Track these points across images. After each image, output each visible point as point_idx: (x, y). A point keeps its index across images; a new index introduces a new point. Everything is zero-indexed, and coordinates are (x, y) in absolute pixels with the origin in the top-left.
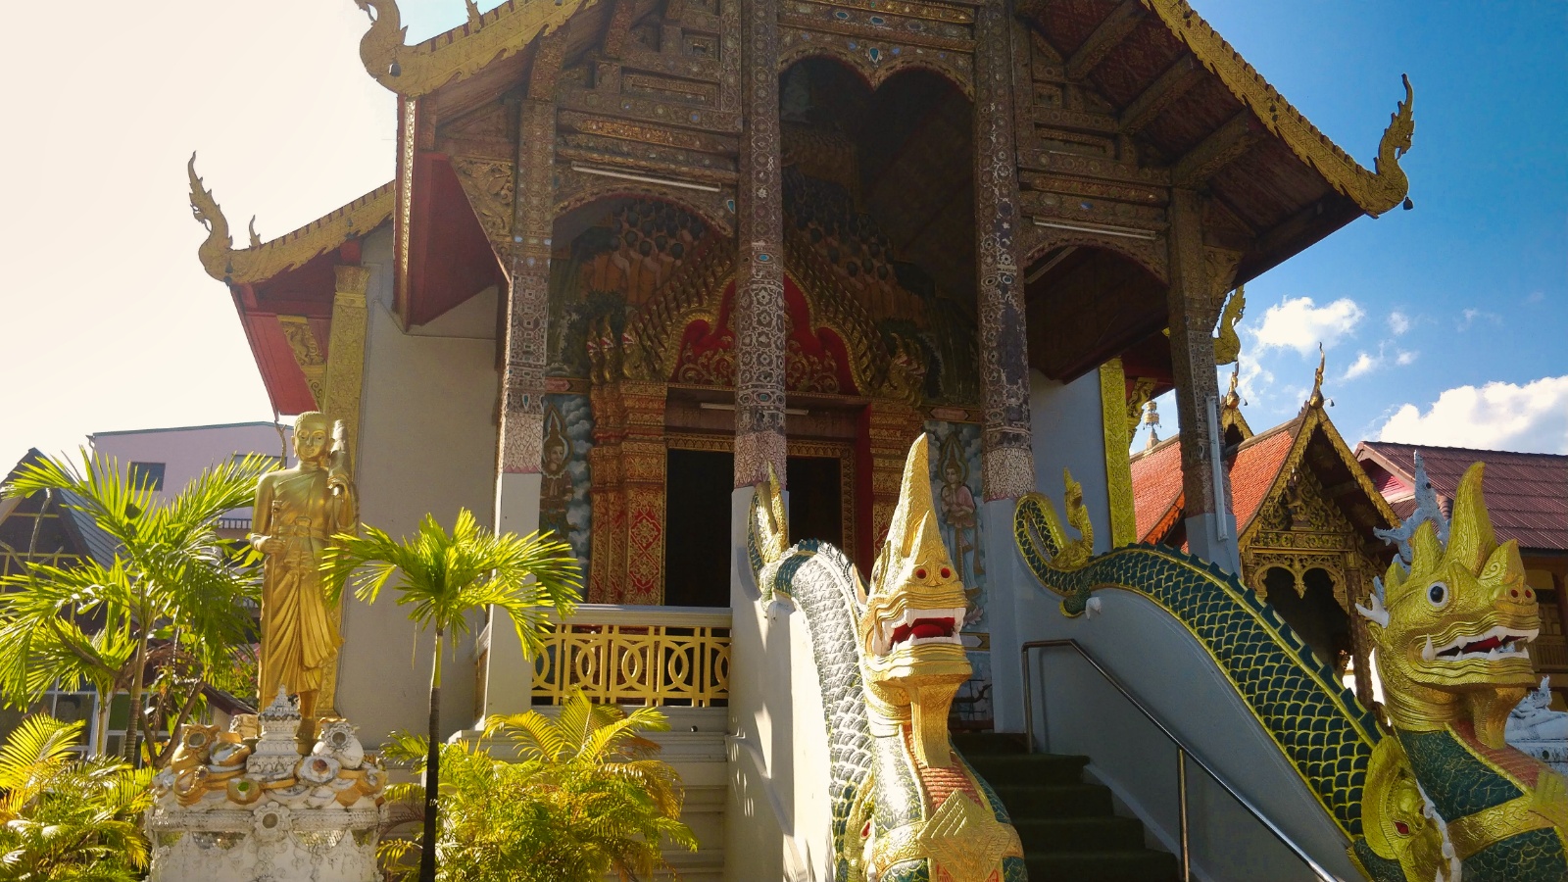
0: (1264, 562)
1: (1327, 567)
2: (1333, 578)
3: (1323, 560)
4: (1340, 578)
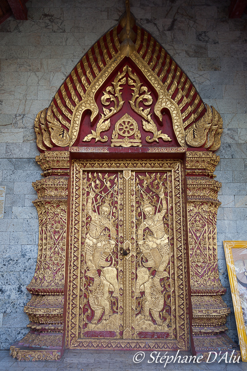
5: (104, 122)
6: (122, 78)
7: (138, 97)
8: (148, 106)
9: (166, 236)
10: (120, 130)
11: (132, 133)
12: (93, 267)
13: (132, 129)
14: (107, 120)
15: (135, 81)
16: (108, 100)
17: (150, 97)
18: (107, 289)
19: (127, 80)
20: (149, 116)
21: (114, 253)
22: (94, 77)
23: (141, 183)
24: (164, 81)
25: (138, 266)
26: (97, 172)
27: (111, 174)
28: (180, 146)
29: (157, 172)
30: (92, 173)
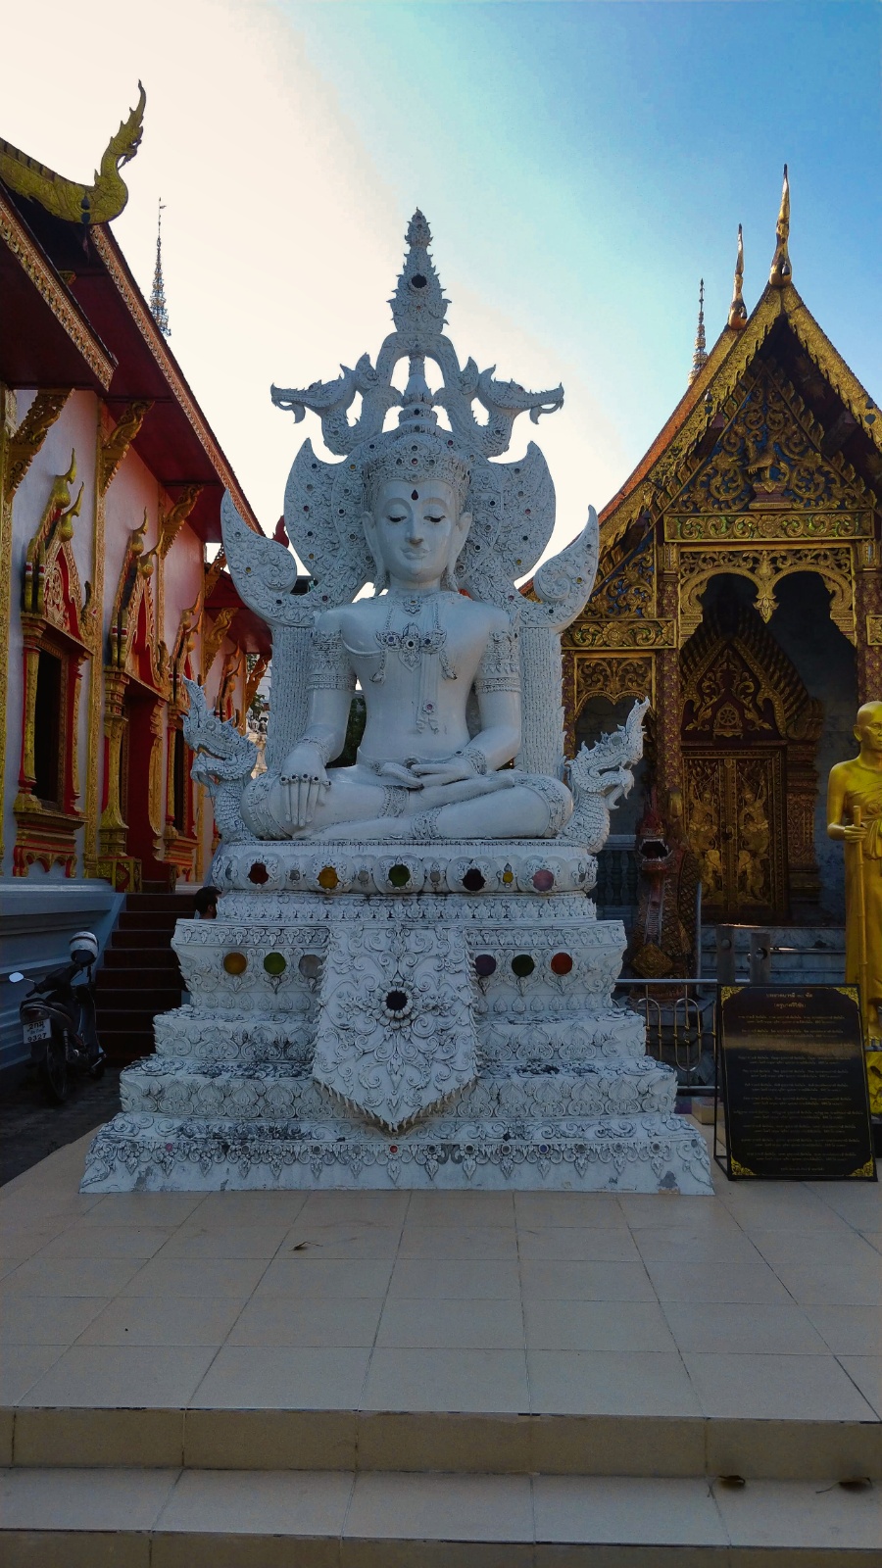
0: (704, 566)
1: (822, 568)
2: (831, 587)
3: (816, 557)
4: (845, 585)
5: (705, 710)
6: (723, 663)
7: (738, 685)
8: (750, 694)
9: (766, 821)
10: (722, 719)
11: (733, 722)
12: (697, 850)
13: (734, 719)
14: (708, 708)
15: (736, 667)
16: (709, 687)
17: (752, 684)
18: (710, 869)
19: (728, 666)
20: (751, 705)
21: (716, 837)
22: (696, 665)
23: (741, 770)
24: (767, 669)
25: (739, 849)
26: (698, 760)
27: (711, 761)
28: (781, 738)
29: (758, 759)
30: (693, 760)
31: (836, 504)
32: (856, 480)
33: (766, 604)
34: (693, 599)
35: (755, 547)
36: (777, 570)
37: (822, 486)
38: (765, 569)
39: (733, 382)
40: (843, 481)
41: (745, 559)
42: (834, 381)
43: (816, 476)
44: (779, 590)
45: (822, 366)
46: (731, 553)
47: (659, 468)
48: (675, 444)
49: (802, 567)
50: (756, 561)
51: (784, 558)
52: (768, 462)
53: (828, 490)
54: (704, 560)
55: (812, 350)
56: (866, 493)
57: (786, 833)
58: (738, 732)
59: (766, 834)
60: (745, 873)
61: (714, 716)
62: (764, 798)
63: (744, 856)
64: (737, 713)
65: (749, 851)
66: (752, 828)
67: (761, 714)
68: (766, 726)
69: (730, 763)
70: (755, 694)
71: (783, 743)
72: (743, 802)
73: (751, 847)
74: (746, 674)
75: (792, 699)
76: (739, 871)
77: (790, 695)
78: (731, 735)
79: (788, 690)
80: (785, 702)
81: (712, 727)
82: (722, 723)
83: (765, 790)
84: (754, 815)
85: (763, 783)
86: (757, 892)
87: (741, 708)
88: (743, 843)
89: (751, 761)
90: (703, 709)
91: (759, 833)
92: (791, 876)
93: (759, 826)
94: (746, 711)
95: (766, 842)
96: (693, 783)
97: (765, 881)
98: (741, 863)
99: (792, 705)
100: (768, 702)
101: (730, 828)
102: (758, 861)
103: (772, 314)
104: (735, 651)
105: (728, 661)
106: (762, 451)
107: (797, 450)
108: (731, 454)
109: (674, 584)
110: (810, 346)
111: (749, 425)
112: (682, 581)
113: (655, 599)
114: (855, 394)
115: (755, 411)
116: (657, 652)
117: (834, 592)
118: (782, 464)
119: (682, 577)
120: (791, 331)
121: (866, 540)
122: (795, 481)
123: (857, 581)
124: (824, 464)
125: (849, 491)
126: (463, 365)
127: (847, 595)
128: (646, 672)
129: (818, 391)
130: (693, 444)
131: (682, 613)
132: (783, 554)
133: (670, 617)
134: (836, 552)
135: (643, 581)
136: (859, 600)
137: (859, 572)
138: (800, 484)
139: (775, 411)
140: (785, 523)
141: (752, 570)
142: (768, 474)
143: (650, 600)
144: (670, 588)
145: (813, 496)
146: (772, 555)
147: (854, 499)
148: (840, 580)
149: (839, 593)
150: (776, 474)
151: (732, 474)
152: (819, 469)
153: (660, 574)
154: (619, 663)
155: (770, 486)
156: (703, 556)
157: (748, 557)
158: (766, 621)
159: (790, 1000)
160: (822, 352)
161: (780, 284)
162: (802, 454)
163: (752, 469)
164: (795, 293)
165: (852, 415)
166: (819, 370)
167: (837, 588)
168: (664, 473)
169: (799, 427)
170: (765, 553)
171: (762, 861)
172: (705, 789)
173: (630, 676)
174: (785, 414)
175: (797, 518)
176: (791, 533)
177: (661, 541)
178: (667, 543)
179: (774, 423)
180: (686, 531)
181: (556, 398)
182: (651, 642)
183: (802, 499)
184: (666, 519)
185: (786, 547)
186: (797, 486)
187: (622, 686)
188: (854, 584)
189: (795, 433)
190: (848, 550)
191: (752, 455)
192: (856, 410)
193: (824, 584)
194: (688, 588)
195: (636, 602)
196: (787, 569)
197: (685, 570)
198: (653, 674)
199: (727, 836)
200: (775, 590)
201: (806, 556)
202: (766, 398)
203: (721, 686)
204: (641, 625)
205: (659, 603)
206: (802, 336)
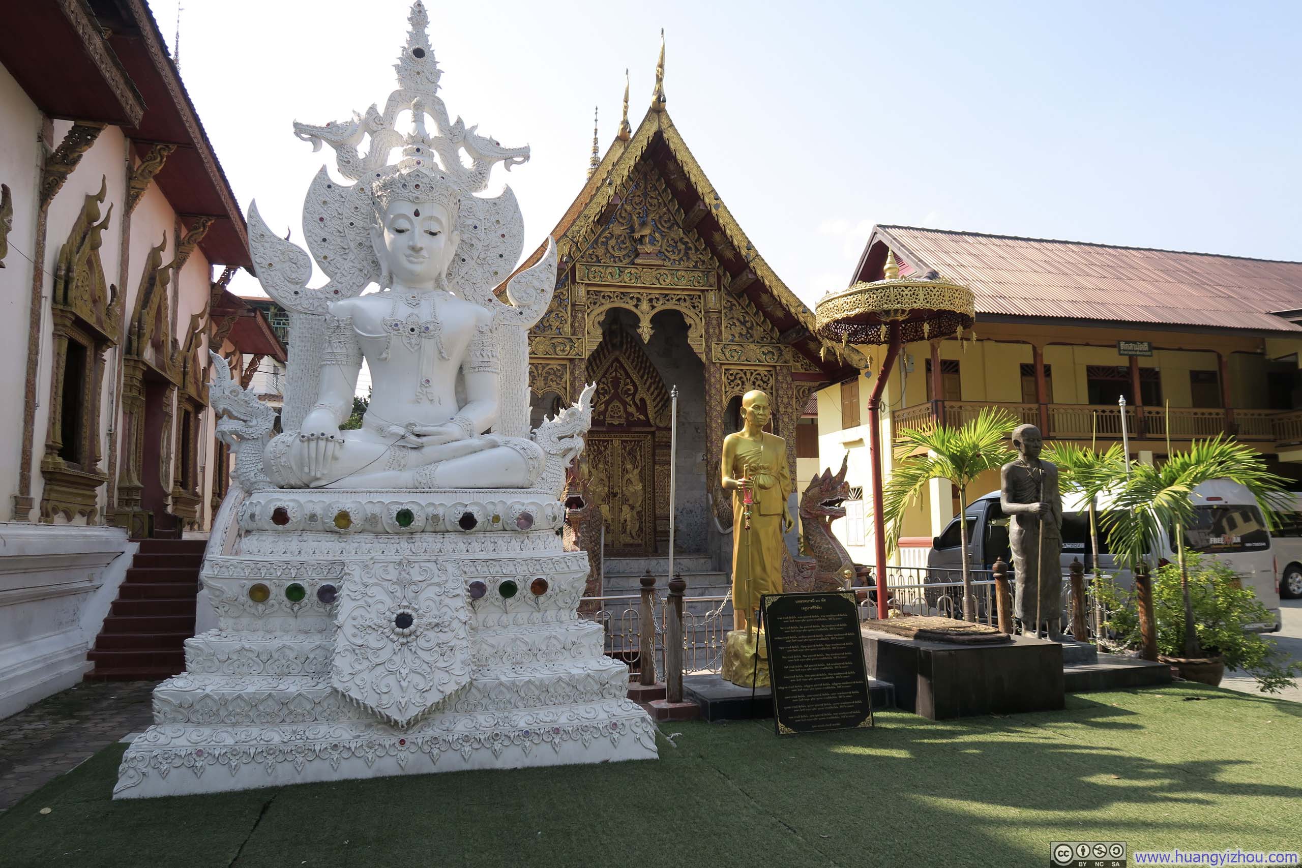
0: (603, 301)
1: (683, 308)
2: (688, 321)
3: (679, 300)
4: (698, 320)
5: (600, 405)
6: (613, 372)
8: (631, 395)
9: (641, 484)
11: (619, 414)
13: (620, 411)
14: (602, 404)
15: (621, 375)
16: (603, 389)
17: (632, 387)
20: (631, 403)
21: (607, 495)
22: (594, 372)
23: (625, 448)
24: (642, 377)
25: (623, 504)
26: (595, 440)
27: (604, 441)
28: (651, 426)
29: (635, 441)
30: (592, 441)
31: (692, 264)
32: (705, 249)
33: (645, 330)
34: (597, 325)
35: (638, 290)
36: (653, 307)
37: (683, 252)
38: (645, 306)
39: (626, 173)
40: (697, 250)
41: (632, 298)
42: (693, 179)
43: (679, 244)
44: (656, 321)
45: (686, 169)
46: (622, 293)
47: (575, 228)
48: (586, 212)
49: (670, 306)
50: (639, 300)
51: (658, 299)
52: (647, 231)
53: (686, 254)
54: (604, 297)
55: (679, 157)
56: (711, 259)
57: (654, 492)
58: (623, 421)
59: (641, 493)
60: (626, 521)
61: (606, 409)
62: (640, 468)
63: (626, 508)
64: (621, 407)
65: (630, 505)
66: (631, 489)
67: (638, 409)
68: (642, 417)
69: (617, 443)
70: (634, 395)
71: (653, 429)
72: (625, 471)
73: (631, 502)
74: (628, 381)
75: (658, 399)
76: (622, 520)
77: (658, 395)
78: (618, 423)
79: (656, 393)
80: (654, 400)
81: (605, 417)
82: (612, 414)
83: (640, 462)
84: (633, 480)
85: (638, 457)
86: (634, 534)
87: (625, 404)
88: (625, 500)
89: (631, 441)
90: (598, 404)
91: (635, 493)
92: (657, 522)
93: (636, 488)
94: (628, 406)
95: (640, 499)
96: (592, 457)
97: (640, 527)
98: (624, 514)
99: (659, 403)
100: (642, 400)
101: (616, 490)
102: (635, 513)
103: (652, 129)
104: (622, 366)
105: (616, 370)
106: (643, 224)
107: (666, 225)
108: (623, 224)
109: (583, 312)
110: (678, 154)
111: (635, 206)
112: (588, 311)
113: (569, 322)
114: (707, 190)
115: (639, 196)
116: (571, 360)
117: (690, 325)
118: (657, 234)
119: (588, 308)
120: (665, 142)
121: (712, 290)
122: (665, 247)
123: (705, 318)
124: (684, 236)
125: (700, 256)
126: (452, 122)
127: (699, 327)
128: (563, 374)
129: (681, 186)
130: (598, 213)
131: (588, 333)
132: (657, 296)
133: (580, 336)
134: (692, 297)
135: (561, 309)
136: (707, 332)
137: (707, 312)
138: (668, 249)
139: (652, 197)
140: (659, 275)
141: (636, 306)
142: (647, 239)
143: (566, 323)
144: (580, 315)
145: (677, 258)
146: (650, 297)
147: (703, 262)
148: (694, 316)
149: (693, 326)
150: (653, 241)
151: (623, 238)
152: (681, 240)
153: (573, 305)
154: (544, 368)
155: (649, 248)
156: (602, 294)
157: (633, 297)
158: (646, 342)
159: (811, 604)
160: (685, 159)
161: (658, 109)
162: (670, 228)
163: (637, 236)
164: (668, 116)
165: (705, 204)
166: (683, 171)
167: (692, 322)
168: (578, 232)
169: (668, 209)
170: (645, 294)
171: (638, 513)
172: (599, 461)
173: (550, 377)
174: (658, 200)
175: (666, 272)
176: (662, 282)
177: (574, 281)
178: (578, 283)
179: (651, 205)
180: (591, 276)
181: (525, 154)
182: (567, 352)
183: (670, 259)
184: (577, 266)
185: (659, 292)
186: (666, 250)
187: (545, 384)
188: (703, 319)
189: (665, 213)
190: (699, 296)
191: (637, 226)
192: (707, 200)
193: (683, 319)
194: (592, 316)
195: (556, 324)
196: (660, 307)
197: (591, 303)
198: (567, 376)
199: (615, 495)
200: (652, 321)
201: (672, 299)
202: (646, 188)
203: (611, 388)
204: (560, 340)
205: (572, 326)
206: (672, 146)
